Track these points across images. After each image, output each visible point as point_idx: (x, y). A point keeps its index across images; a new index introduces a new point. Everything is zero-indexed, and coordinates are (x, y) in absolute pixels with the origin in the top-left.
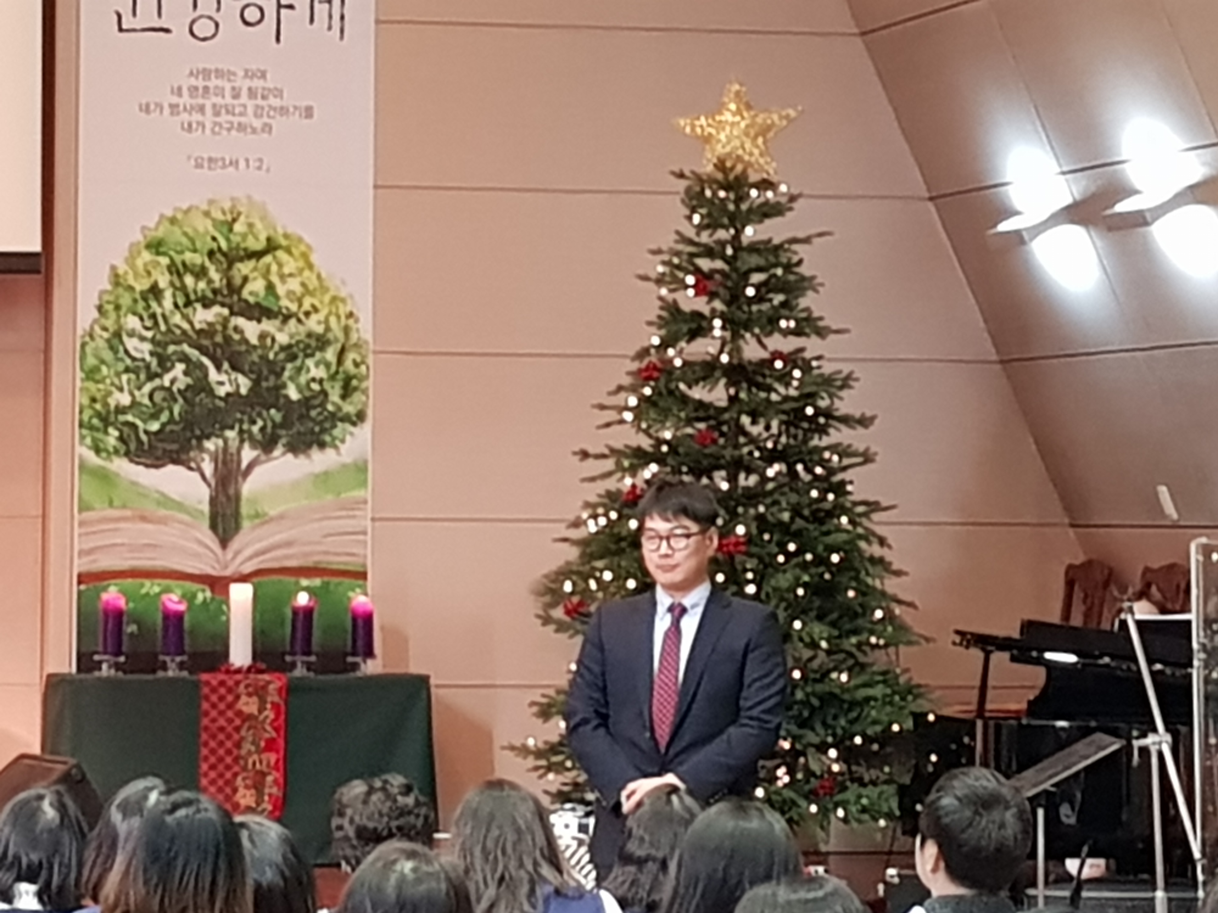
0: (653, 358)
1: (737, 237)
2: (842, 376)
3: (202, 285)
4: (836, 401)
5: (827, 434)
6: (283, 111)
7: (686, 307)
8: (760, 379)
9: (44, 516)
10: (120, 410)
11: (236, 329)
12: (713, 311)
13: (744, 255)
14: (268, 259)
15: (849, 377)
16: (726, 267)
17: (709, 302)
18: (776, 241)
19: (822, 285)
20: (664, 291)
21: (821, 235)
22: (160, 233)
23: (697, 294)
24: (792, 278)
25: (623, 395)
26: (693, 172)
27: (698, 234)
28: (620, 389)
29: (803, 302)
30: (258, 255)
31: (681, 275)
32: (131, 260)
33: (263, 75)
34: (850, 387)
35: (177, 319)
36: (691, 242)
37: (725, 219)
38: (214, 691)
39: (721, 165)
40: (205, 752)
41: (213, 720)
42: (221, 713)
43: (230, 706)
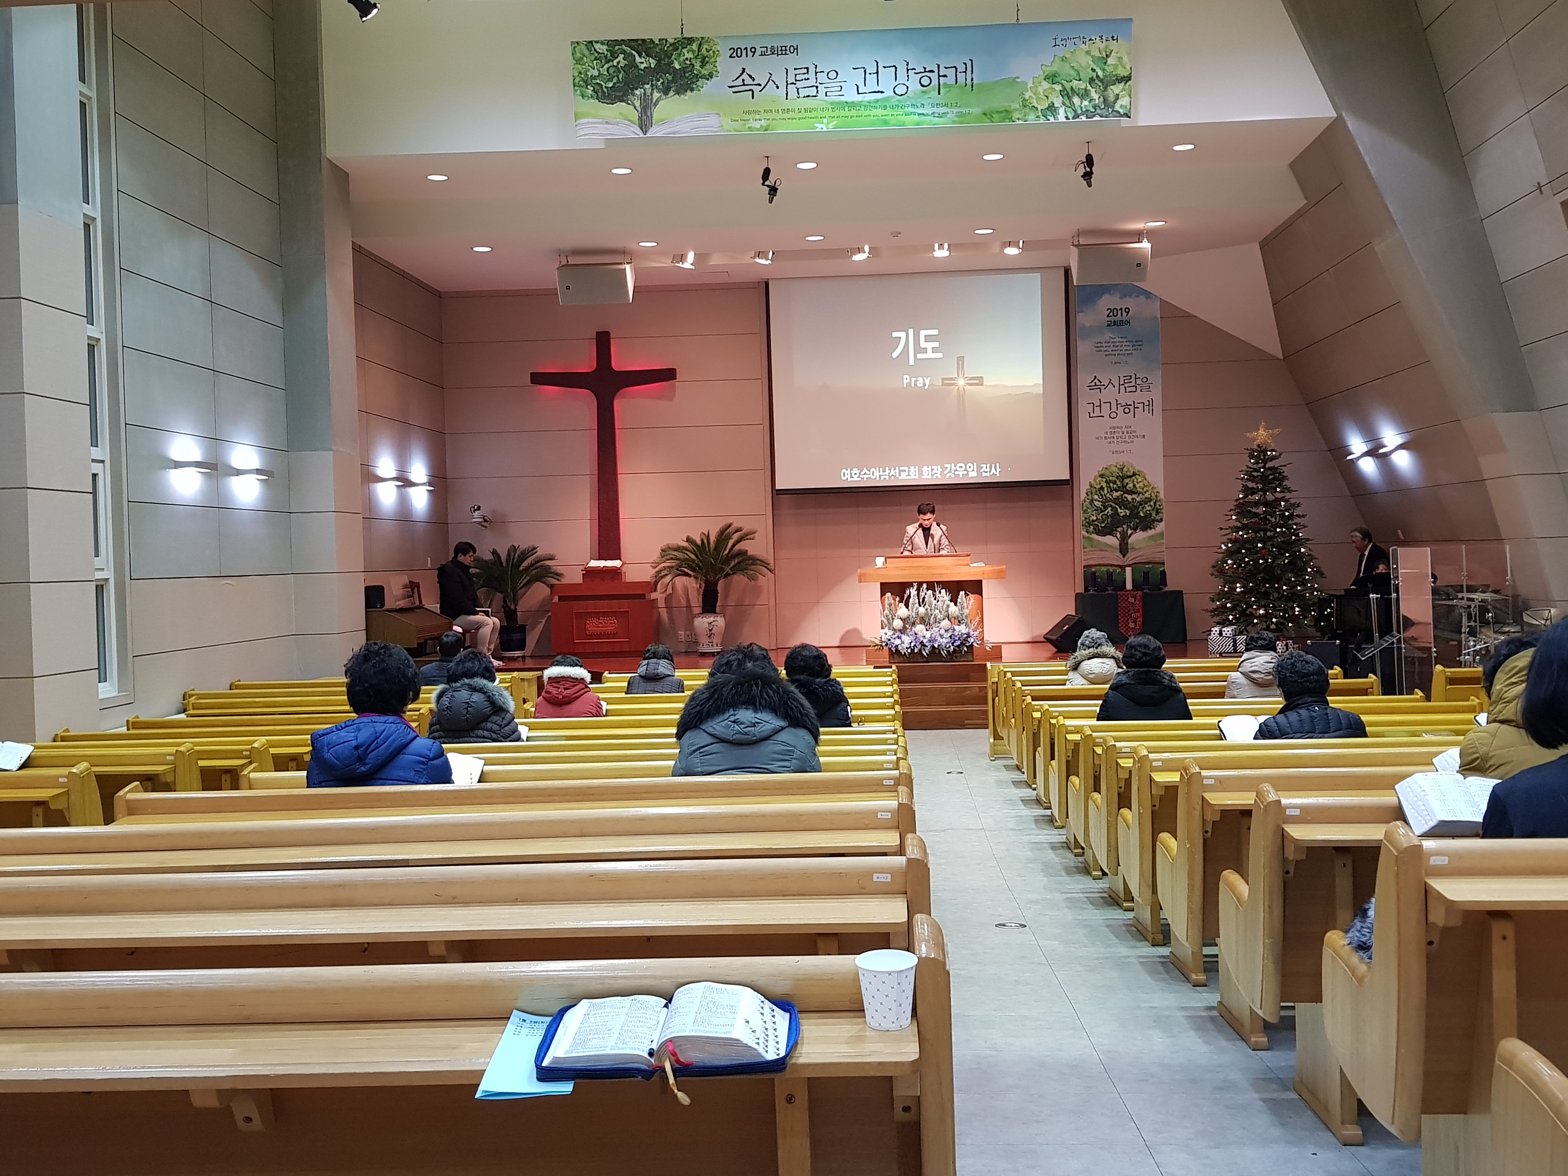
0: (1241, 501)
1: (1264, 466)
2: (1297, 503)
3: (1115, 486)
4: (1295, 510)
6: (1137, 437)
7: (1250, 486)
9: (1074, 551)
10: (1093, 521)
11: (1125, 497)
12: (1258, 486)
13: (1267, 471)
14: (1134, 478)
16: (1261, 474)
18: (1276, 466)
19: (1290, 478)
20: (1244, 482)
22: (1103, 472)
23: (1253, 482)
24: (1281, 476)
25: (1233, 512)
26: (1249, 448)
27: (1253, 465)
28: (1232, 510)
29: (1284, 483)
30: (1131, 477)
31: (1249, 477)
32: (1095, 480)
33: (1130, 427)
34: (1298, 507)
35: (1108, 495)
36: (1250, 468)
37: (1261, 461)
38: (1121, 596)
39: (1259, 446)
40: (1119, 613)
41: (1122, 605)
42: (1124, 603)
43: (1126, 600)
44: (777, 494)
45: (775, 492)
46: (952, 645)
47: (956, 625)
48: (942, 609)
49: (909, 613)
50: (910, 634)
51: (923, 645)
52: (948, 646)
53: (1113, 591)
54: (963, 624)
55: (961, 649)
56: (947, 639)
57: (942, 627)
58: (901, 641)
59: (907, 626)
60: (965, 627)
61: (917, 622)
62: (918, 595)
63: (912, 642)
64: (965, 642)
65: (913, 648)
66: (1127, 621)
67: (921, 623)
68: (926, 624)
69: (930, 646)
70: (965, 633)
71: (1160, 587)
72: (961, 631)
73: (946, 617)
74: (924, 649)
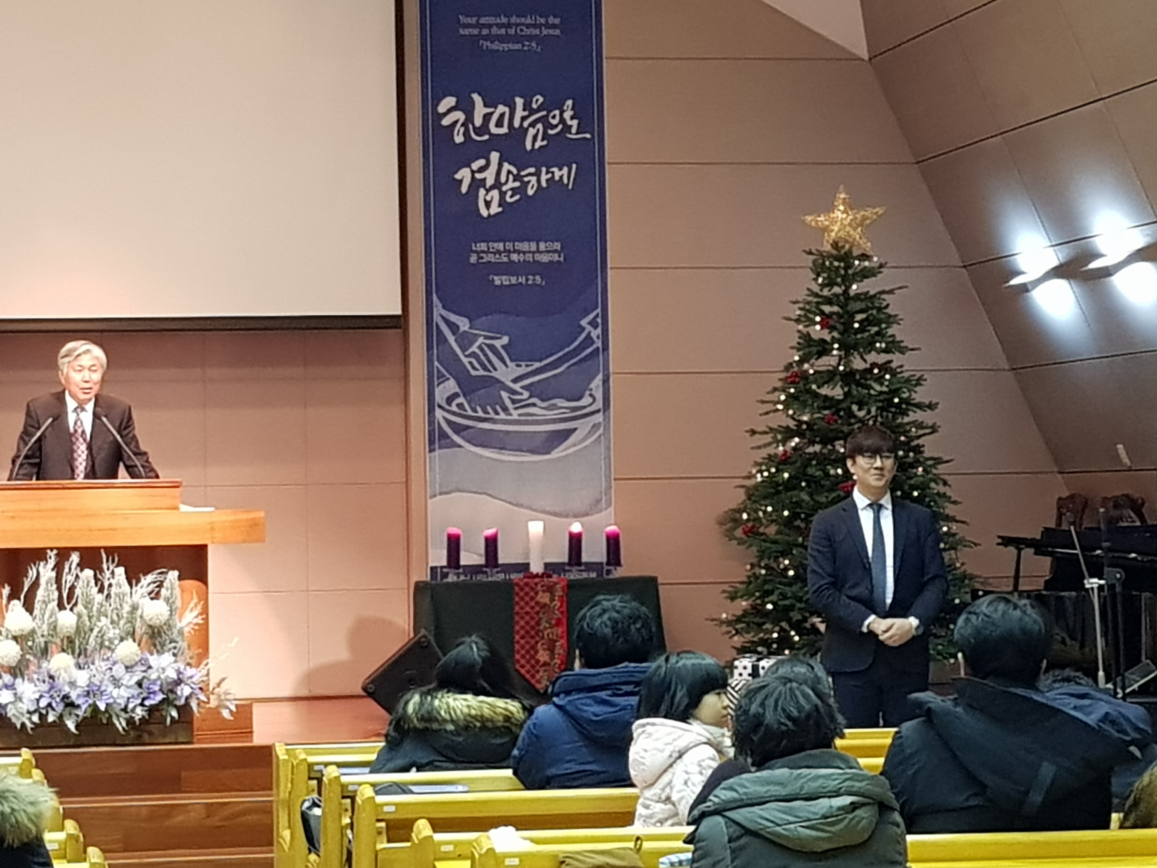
0: (796, 369)
1: (846, 292)
2: (915, 378)
4: (912, 393)
5: (908, 415)
8: (863, 381)
12: (833, 337)
15: (920, 379)
16: (841, 311)
17: (830, 333)
18: (872, 293)
19: (901, 319)
21: (901, 288)
23: (822, 328)
24: (882, 316)
25: (777, 393)
26: (817, 250)
27: (821, 290)
28: (775, 389)
29: (890, 332)
31: (812, 316)
34: (921, 385)
36: (817, 295)
37: (839, 280)
38: (522, 589)
39: (835, 245)
40: (517, 628)
41: (522, 608)
42: (527, 603)
43: (532, 599)
46: (142, 704)
47: (152, 654)
48: (118, 615)
49: (34, 625)
50: (35, 676)
51: (70, 705)
52: (131, 706)
53: (502, 576)
54: (170, 650)
55: (164, 713)
56: (130, 690)
57: (119, 658)
58: (15, 694)
59: (28, 656)
60: (173, 658)
61: (52, 648)
62: (58, 580)
63: (41, 696)
64: (171, 696)
65: (44, 712)
66: (533, 647)
67: (63, 650)
68: (77, 651)
69: (86, 706)
70: (174, 676)
71: (606, 568)
72: (164, 669)
73: (128, 634)
74: (70, 714)
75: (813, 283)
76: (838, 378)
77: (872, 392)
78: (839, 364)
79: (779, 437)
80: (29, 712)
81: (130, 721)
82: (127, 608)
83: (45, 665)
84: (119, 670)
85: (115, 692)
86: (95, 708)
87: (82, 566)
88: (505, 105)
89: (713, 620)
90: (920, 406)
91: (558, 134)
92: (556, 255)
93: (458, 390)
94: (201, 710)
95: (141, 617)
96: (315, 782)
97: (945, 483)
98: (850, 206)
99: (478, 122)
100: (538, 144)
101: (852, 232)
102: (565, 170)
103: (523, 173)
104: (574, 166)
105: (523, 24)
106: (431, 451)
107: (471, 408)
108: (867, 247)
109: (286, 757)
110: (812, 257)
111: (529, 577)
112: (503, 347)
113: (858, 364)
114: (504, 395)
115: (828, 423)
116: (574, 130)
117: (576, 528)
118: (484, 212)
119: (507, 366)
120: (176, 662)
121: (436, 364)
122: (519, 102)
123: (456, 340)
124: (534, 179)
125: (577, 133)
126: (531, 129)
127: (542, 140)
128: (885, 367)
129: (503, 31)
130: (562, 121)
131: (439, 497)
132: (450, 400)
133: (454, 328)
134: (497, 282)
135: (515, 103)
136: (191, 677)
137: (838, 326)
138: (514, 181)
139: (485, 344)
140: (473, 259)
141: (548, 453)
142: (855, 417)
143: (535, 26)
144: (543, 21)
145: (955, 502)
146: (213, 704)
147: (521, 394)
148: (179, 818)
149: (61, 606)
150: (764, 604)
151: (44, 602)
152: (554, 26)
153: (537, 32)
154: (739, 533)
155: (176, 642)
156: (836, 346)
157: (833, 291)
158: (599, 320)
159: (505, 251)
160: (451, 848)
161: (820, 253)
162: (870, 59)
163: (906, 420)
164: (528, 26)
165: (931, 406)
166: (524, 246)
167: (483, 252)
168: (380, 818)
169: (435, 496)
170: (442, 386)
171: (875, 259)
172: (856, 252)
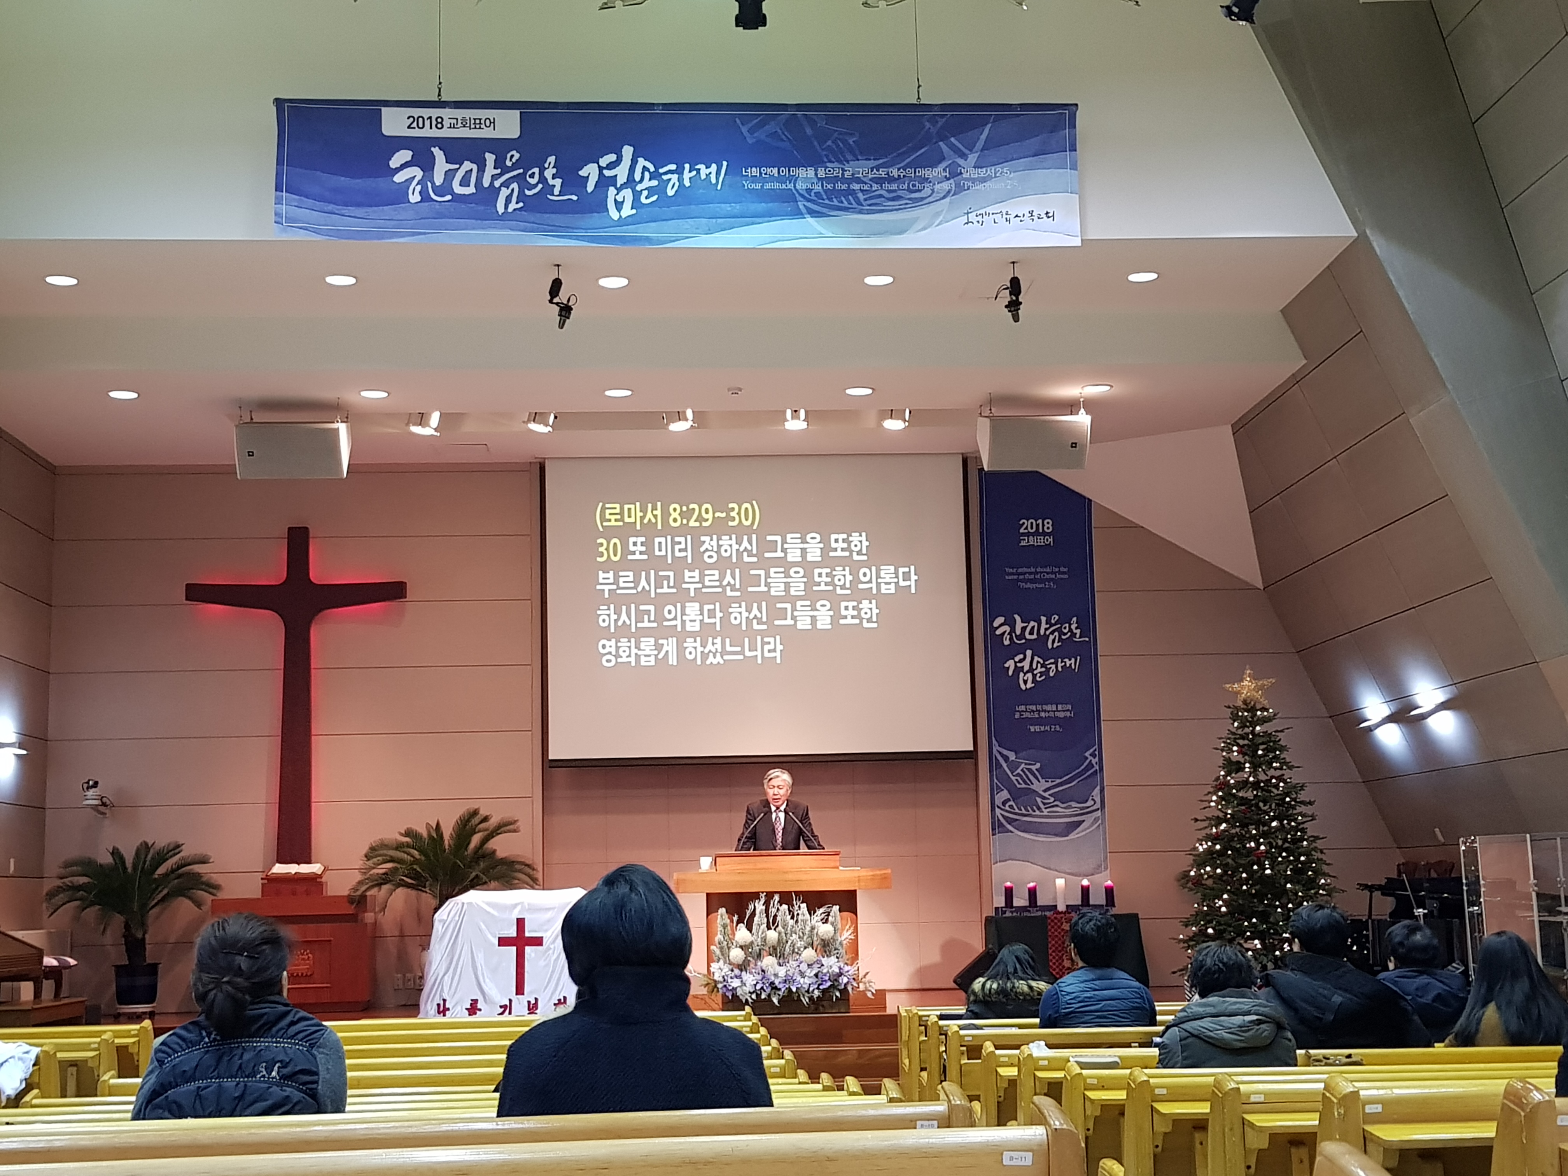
0: (1222, 780)
1: (1253, 731)
2: (1300, 785)
4: (1298, 795)
5: (1296, 809)
7: (1234, 760)
8: (1265, 787)
9: (980, 856)
12: (1245, 760)
13: (1258, 738)
15: (1303, 786)
16: (1250, 743)
17: (1243, 757)
18: (1269, 732)
19: (1289, 749)
20: (1224, 754)
21: (1288, 729)
23: (1238, 754)
24: (1278, 746)
25: (1211, 796)
26: (1234, 706)
27: (1237, 730)
28: (1209, 793)
31: (1231, 746)
34: (1303, 789)
36: (1234, 734)
37: (1248, 724)
38: (1052, 921)
39: (1245, 702)
40: (1050, 945)
41: (1053, 933)
42: (1056, 930)
43: (1059, 927)
44: (550, 767)
45: (546, 765)
46: (818, 988)
47: (824, 957)
48: (803, 933)
49: (753, 939)
50: (754, 971)
51: (775, 988)
52: (811, 989)
53: (1039, 913)
54: (834, 955)
55: (831, 994)
56: (811, 979)
57: (803, 960)
58: (742, 981)
59: (749, 958)
60: (836, 960)
61: (764, 953)
62: (767, 911)
63: (757, 983)
64: (836, 984)
65: (759, 992)
66: (1061, 958)
67: (770, 955)
68: (778, 955)
69: (784, 989)
70: (837, 970)
71: (1105, 908)
72: (831, 967)
73: (809, 944)
74: (775, 994)
75: (1232, 726)
76: (1249, 785)
77: (1272, 794)
78: (1250, 776)
79: (1213, 823)
80: (750, 992)
81: (811, 998)
82: (808, 928)
83: (759, 963)
84: (804, 967)
85: (802, 980)
86: (790, 990)
87: (781, 903)
88: (1035, 621)
89: (1175, 939)
90: (1303, 803)
91: (1067, 638)
92: (1069, 713)
93: (1009, 796)
94: (855, 992)
95: (817, 934)
96: (923, 1028)
97: (1322, 852)
98: (1254, 678)
99: (1018, 632)
100: (1056, 645)
101: (1255, 694)
102: (1073, 660)
103: (1047, 663)
104: (1078, 658)
105: (1045, 572)
106: (993, 835)
107: (1018, 808)
108: (1266, 703)
109: (906, 1014)
110: (1231, 710)
111: (1057, 914)
112: (1036, 770)
113: (1262, 777)
114: (1039, 800)
115: (1244, 813)
116: (1078, 636)
117: (1085, 882)
118: (1023, 687)
119: (1039, 781)
120: (838, 962)
121: (995, 780)
122: (1043, 619)
123: (1007, 766)
124: (1053, 666)
125: (1080, 638)
126: (1051, 636)
127: (1058, 642)
128: (1280, 779)
129: (1032, 577)
130: (1070, 630)
131: (998, 864)
132: (1004, 803)
133: (1006, 758)
134: (1032, 730)
135: (1041, 620)
136: (848, 971)
137: (1249, 752)
138: (1041, 667)
139: (1027, 769)
140: (1017, 716)
141: (1067, 836)
142: (1261, 810)
143: (1052, 573)
144: (1057, 570)
145: (1328, 864)
146: (862, 987)
147: (1049, 799)
148: (841, 1059)
149: (769, 928)
150: (1207, 928)
151: (759, 925)
152: (1064, 573)
153: (1054, 576)
154: (1190, 884)
155: (839, 950)
156: (1247, 765)
157: (1244, 731)
158: (1097, 753)
159: (1037, 711)
160: (1006, 1059)
161: (1236, 707)
162: (1264, 589)
163: (1295, 812)
164: (1048, 573)
165: (1311, 803)
166: (1049, 707)
167: (1023, 711)
168: (963, 1044)
169: (997, 863)
170: (999, 794)
171: (1271, 710)
172: (1258, 706)
